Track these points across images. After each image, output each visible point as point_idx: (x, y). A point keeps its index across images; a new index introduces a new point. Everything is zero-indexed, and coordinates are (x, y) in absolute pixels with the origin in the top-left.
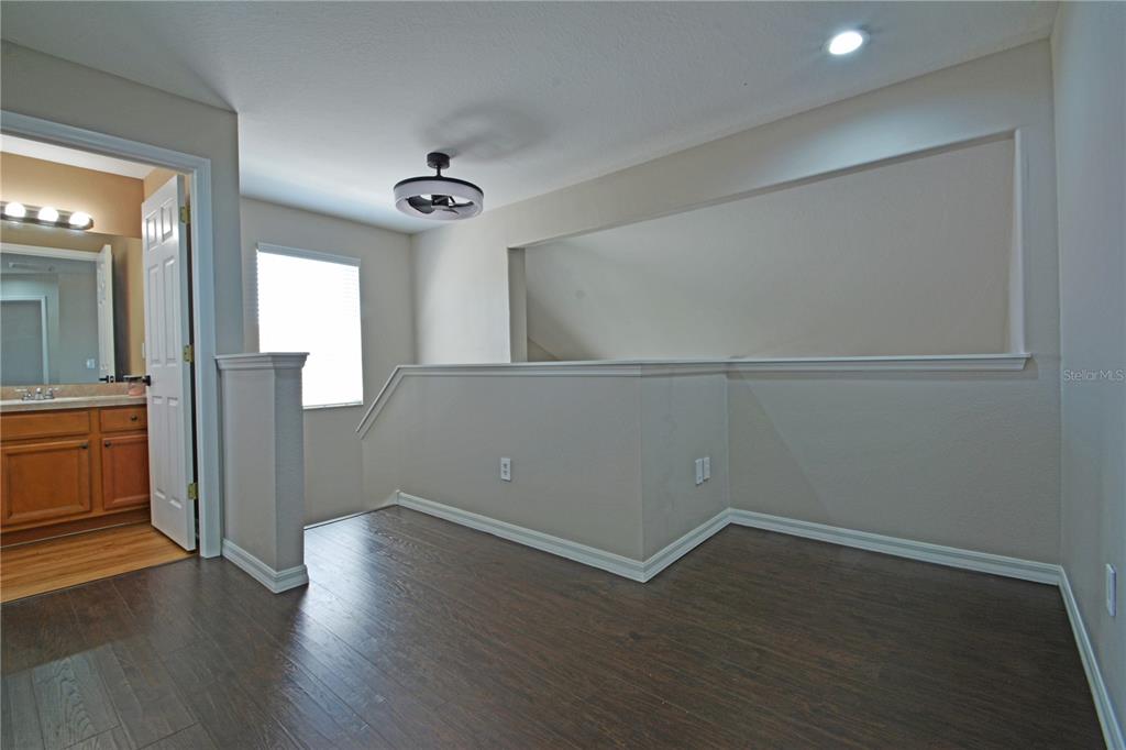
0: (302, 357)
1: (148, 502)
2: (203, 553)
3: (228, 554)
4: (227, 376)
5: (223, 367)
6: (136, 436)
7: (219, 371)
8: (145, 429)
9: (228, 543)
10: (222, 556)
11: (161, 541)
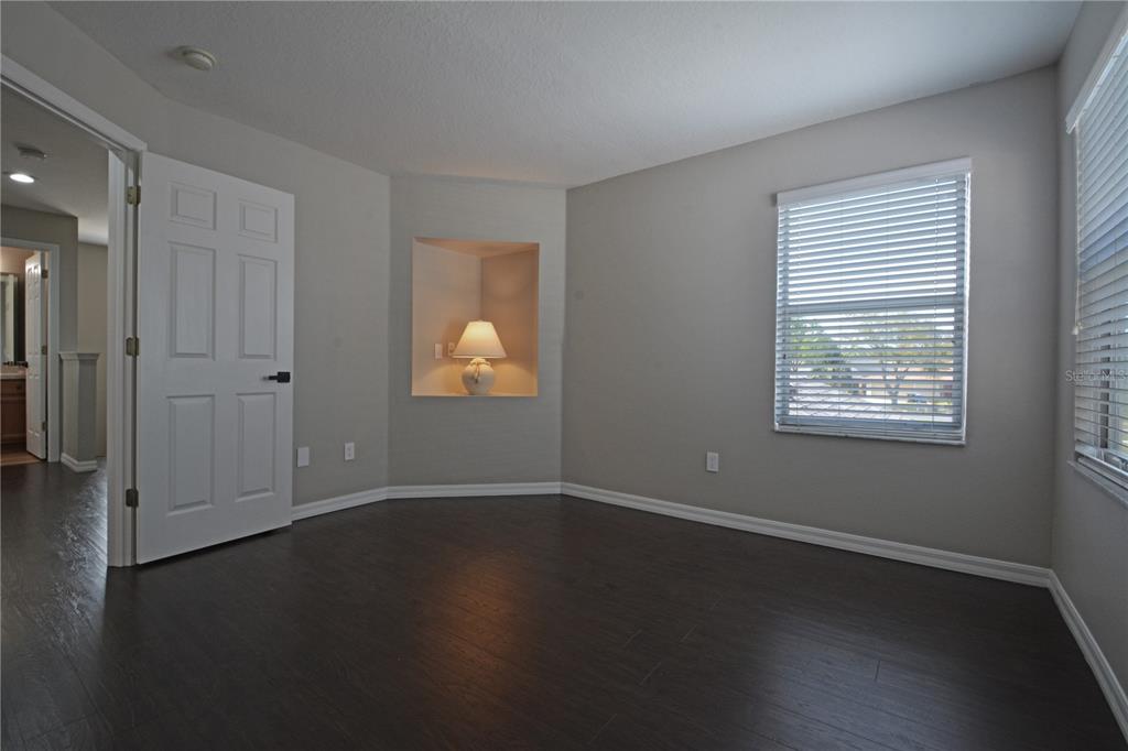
0: (97, 355)
1: (25, 438)
2: (50, 460)
3: (63, 460)
4: (65, 363)
5: (63, 357)
6: (16, 398)
7: (61, 361)
8: (24, 394)
9: (64, 455)
10: (60, 462)
11: (30, 457)
